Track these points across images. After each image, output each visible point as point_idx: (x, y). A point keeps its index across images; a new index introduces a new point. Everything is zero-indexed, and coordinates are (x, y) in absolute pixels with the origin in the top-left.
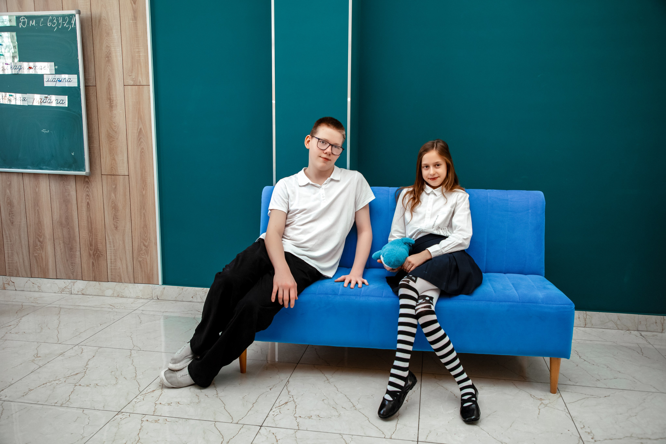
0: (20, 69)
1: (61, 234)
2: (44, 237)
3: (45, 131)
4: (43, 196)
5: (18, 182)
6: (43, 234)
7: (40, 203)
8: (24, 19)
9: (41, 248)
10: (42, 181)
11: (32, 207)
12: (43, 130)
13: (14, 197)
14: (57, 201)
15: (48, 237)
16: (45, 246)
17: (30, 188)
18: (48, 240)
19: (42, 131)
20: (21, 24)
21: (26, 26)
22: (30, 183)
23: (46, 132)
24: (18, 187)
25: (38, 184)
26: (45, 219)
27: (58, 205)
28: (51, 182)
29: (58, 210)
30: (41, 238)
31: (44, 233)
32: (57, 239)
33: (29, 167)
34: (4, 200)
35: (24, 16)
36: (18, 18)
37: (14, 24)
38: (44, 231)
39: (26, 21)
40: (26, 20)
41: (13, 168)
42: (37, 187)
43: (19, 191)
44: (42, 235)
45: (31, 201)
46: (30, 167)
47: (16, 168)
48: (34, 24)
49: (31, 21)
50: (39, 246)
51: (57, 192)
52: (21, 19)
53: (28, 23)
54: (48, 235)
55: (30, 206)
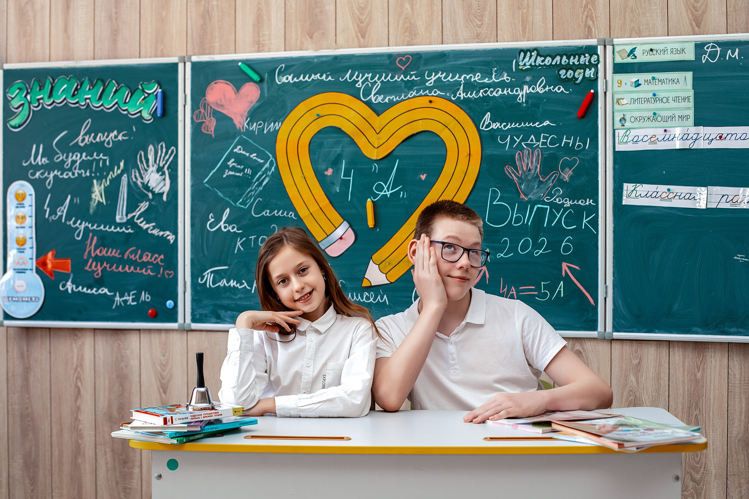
0: (696, 139)
1: (745, 466)
2: (704, 471)
3: (741, 257)
4: (712, 387)
5: (658, 360)
6: (703, 466)
7: (702, 402)
8: (713, 47)
9: (696, 494)
10: (711, 356)
11: (682, 409)
12: (738, 257)
13: (645, 390)
14: (741, 398)
15: (714, 472)
16: (706, 491)
17: (684, 371)
18: (713, 478)
19: (735, 258)
20: (707, 57)
21: (717, 59)
22: (684, 362)
23: (743, 259)
24: (657, 371)
25: (701, 363)
26: (711, 434)
27: (744, 405)
28: (733, 360)
29: (743, 416)
30: (697, 473)
31: (705, 463)
32: (734, 475)
33: (695, 329)
34: (622, 396)
35: (713, 43)
36: (699, 47)
37: (690, 55)
38: (706, 458)
39: (717, 50)
40: (719, 49)
41: (657, 331)
42: (698, 369)
43: (658, 377)
44: (701, 468)
45: (684, 398)
46: (699, 330)
47: (664, 332)
48: (736, 56)
49: (730, 50)
50: (692, 490)
51: (745, 380)
52: (708, 48)
53: (723, 55)
54: (715, 466)
55: (681, 407)
